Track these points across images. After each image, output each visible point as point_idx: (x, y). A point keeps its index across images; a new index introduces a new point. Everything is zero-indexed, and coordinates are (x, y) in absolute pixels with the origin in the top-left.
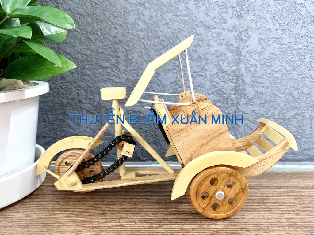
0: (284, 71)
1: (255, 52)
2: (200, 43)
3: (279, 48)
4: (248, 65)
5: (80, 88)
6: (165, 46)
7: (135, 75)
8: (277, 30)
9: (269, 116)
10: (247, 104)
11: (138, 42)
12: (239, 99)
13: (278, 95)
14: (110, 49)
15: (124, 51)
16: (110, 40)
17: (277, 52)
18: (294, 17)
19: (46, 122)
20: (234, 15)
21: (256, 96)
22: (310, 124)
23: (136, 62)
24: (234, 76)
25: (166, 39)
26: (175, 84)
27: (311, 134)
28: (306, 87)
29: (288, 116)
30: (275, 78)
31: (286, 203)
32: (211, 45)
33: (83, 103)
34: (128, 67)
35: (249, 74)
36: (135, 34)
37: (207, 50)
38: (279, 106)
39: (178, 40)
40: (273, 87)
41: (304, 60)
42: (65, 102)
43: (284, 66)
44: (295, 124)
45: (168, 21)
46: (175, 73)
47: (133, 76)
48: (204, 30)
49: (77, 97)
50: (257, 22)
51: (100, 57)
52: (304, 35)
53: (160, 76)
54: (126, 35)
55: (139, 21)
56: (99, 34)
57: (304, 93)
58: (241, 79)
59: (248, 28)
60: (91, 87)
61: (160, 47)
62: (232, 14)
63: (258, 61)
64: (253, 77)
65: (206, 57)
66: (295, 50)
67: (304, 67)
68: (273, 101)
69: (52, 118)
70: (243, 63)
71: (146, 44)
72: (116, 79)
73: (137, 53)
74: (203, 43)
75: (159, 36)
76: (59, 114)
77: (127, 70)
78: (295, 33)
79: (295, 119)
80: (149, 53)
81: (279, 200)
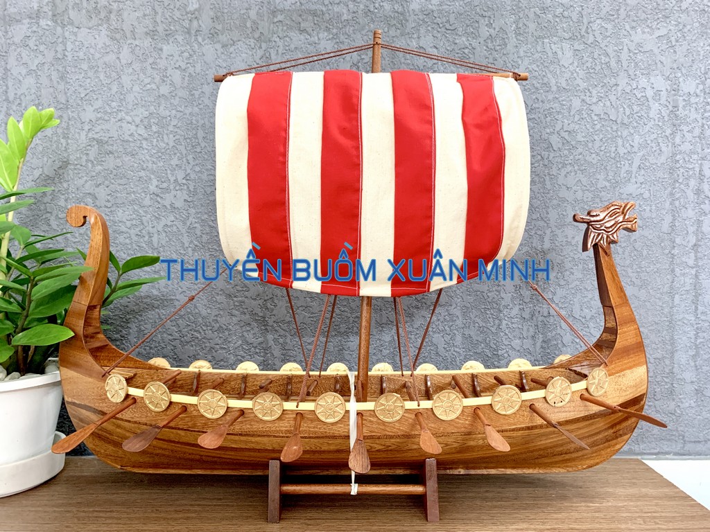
2: (222, 313)
4: (276, 336)
6: (182, 315)
11: (152, 312)
15: (136, 321)
16: (121, 310)
32: (233, 315)
35: (278, 347)
36: (149, 303)
37: (229, 320)
45: (185, 289)
47: (145, 349)
54: (138, 304)
61: (176, 317)
65: (228, 327)
70: (270, 334)
71: (160, 314)
73: (151, 323)
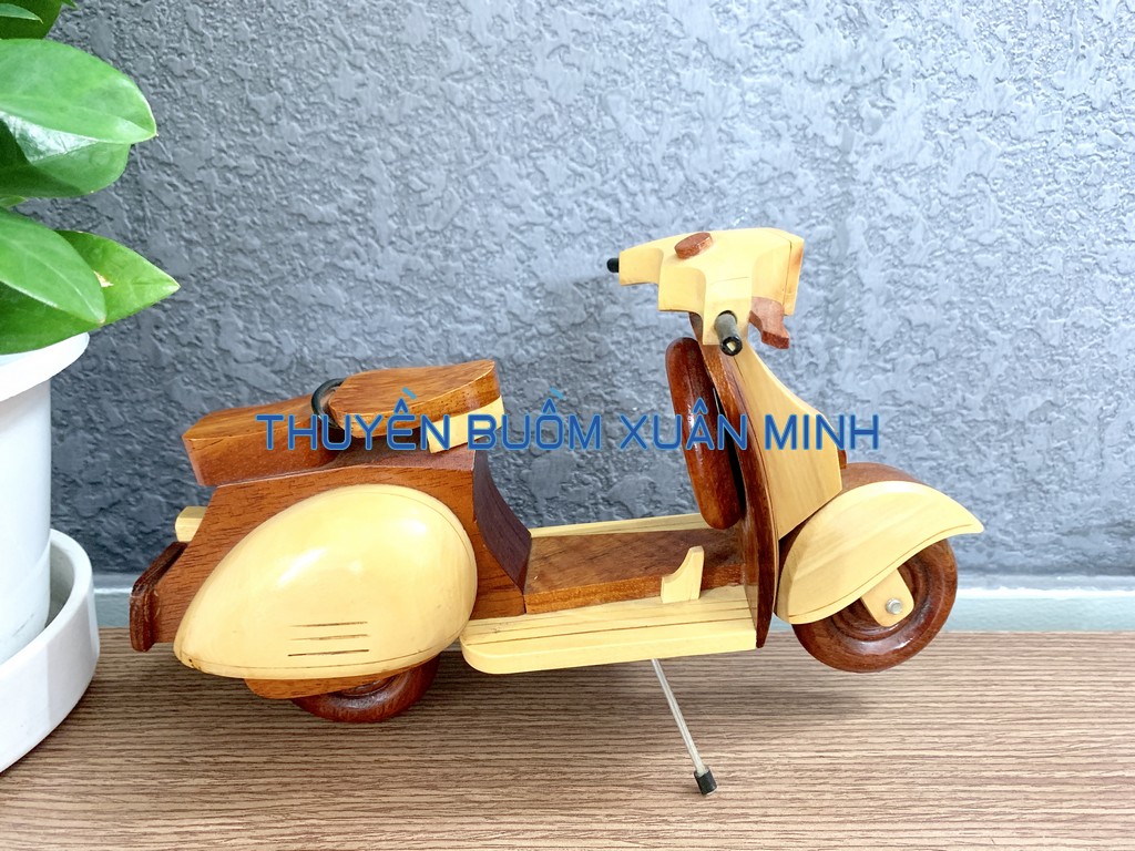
0: (1015, 243)
1: (908, 169)
2: (696, 130)
3: (1002, 155)
4: (878, 220)
5: (221, 304)
6: (555, 137)
7: (437, 253)
8: (1001, 81)
9: (950, 412)
10: (866, 366)
11: (447, 123)
12: (837, 349)
13: (986, 332)
14: (334, 149)
15: (392, 155)
16: (334, 113)
17: (991, 171)
18: (1070, 29)
19: (98, 430)
20: (831, 18)
21: (901, 337)
22: (1096, 440)
23: (439, 203)
24: (821, 260)
25: (560, 112)
26: (592, 289)
27: (1097, 477)
28: (1094, 305)
29: (1016, 414)
30: (980, 270)
31: (989, 781)
32: (736, 138)
33: (236, 361)
34: (409, 221)
35: (880, 254)
36: (433, 89)
37: (722, 156)
38: (989, 375)
39: (606, 114)
40: (971, 303)
41: (1094, 204)
42: (166, 354)
43: (1016, 226)
44: (1041, 441)
46: (596, 249)
47: (429, 257)
48: (712, 77)
49: (213, 335)
50: (924, 48)
51: (296, 183)
52: (1103, 106)
53: (536, 257)
54: (397, 92)
55: (448, 35)
56: (290, 88)
57: (1082, 326)
58: (851, 272)
59: (887, 71)
60: (265, 299)
61: (534, 142)
62: (827, 14)
63: (918, 205)
64: (895, 266)
65: (716, 184)
66: (1065, 162)
67: (1092, 231)
68: (965, 355)
69: (120, 416)
70: (859, 212)
71: (477, 130)
72: (363, 268)
73: (444, 164)
74: (704, 131)
75: (530, 100)
76: (147, 401)
77: (404, 232)
78: (1068, 93)
79: (1043, 425)
80: (492, 166)
81: (962, 768)
